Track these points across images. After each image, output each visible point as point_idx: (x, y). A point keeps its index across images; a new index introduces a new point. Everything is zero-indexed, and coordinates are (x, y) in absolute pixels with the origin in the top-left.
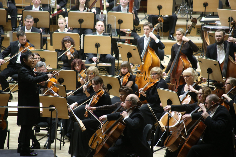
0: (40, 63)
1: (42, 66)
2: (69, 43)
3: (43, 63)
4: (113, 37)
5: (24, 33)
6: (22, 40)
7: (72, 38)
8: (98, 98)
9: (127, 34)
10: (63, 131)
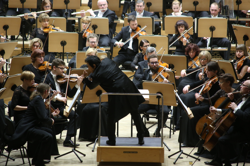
0: (150, 48)
1: (153, 51)
2: (182, 27)
3: (154, 49)
4: (230, 19)
5: (135, 17)
6: (134, 25)
7: (186, 22)
8: (211, 85)
9: (247, 15)
10: (173, 118)
